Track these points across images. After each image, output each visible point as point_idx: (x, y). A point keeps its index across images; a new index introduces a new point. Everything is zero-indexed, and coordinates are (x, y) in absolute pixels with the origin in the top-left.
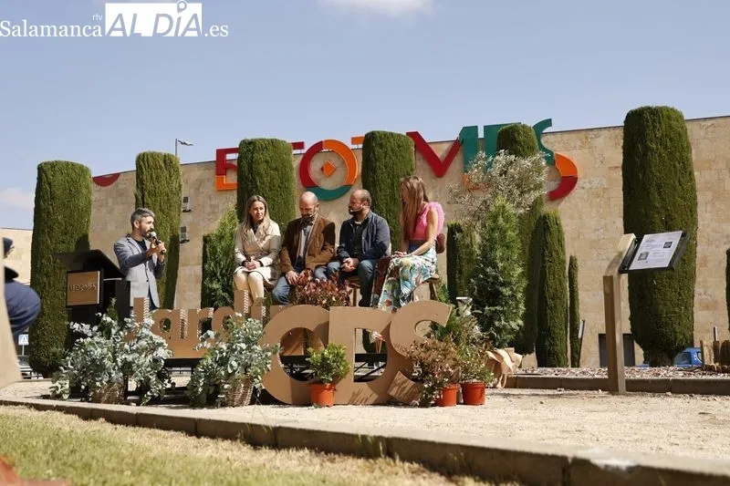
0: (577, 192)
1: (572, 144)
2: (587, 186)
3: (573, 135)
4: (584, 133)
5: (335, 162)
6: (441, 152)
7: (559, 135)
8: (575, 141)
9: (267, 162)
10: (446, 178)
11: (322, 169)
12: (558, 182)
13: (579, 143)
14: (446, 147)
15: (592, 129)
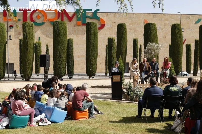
0: (105, 28)
1: (104, 16)
2: (107, 26)
3: (104, 14)
4: (107, 13)
5: (40, 15)
6: (70, 15)
7: (101, 13)
8: (105, 15)
9: (62, 27)
10: (72, 22)
11: (37, 17)
12: (100, 25)
13: (106, 16)
14: (72, 14)
15: (109, 13)
